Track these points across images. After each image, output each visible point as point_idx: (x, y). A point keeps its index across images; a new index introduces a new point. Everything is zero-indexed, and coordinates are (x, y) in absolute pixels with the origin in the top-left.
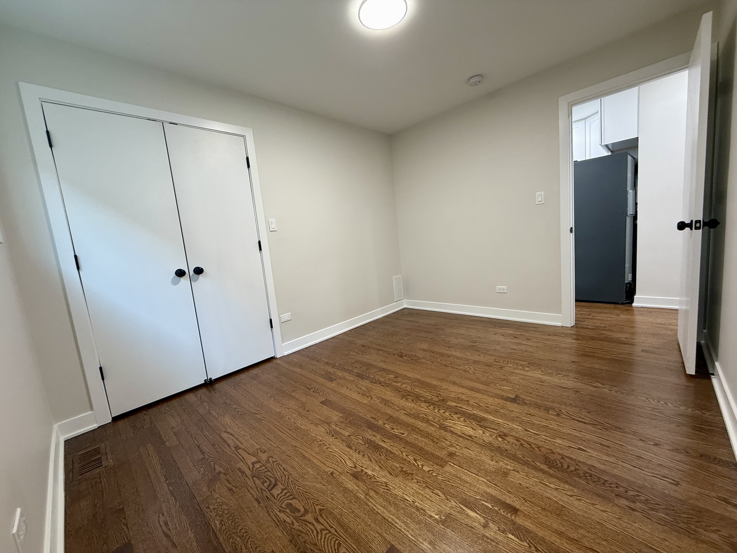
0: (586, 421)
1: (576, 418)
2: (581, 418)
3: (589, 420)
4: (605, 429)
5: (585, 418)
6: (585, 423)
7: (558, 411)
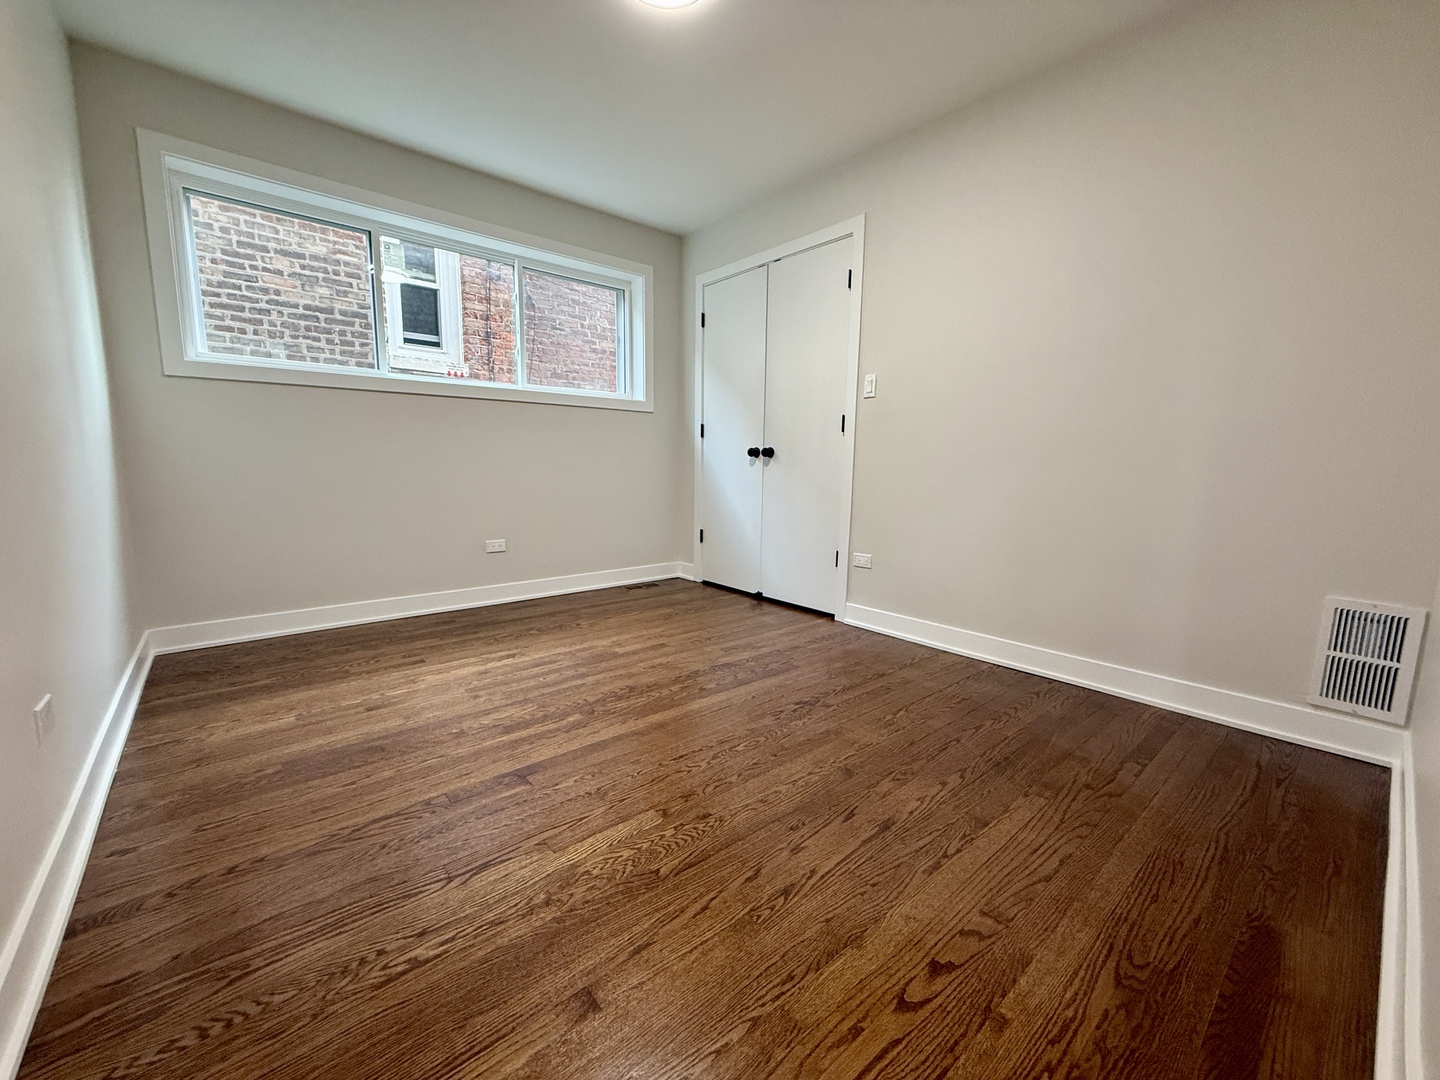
0: (374, 826)
1: (396, 819)
2: (388, 825)
3: (372, 829)
4: (334, 835)
5: (381, 831)
6: (375, 821)
7: (436, 809)
